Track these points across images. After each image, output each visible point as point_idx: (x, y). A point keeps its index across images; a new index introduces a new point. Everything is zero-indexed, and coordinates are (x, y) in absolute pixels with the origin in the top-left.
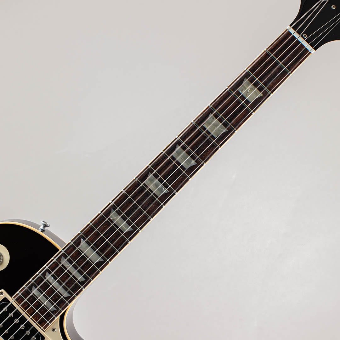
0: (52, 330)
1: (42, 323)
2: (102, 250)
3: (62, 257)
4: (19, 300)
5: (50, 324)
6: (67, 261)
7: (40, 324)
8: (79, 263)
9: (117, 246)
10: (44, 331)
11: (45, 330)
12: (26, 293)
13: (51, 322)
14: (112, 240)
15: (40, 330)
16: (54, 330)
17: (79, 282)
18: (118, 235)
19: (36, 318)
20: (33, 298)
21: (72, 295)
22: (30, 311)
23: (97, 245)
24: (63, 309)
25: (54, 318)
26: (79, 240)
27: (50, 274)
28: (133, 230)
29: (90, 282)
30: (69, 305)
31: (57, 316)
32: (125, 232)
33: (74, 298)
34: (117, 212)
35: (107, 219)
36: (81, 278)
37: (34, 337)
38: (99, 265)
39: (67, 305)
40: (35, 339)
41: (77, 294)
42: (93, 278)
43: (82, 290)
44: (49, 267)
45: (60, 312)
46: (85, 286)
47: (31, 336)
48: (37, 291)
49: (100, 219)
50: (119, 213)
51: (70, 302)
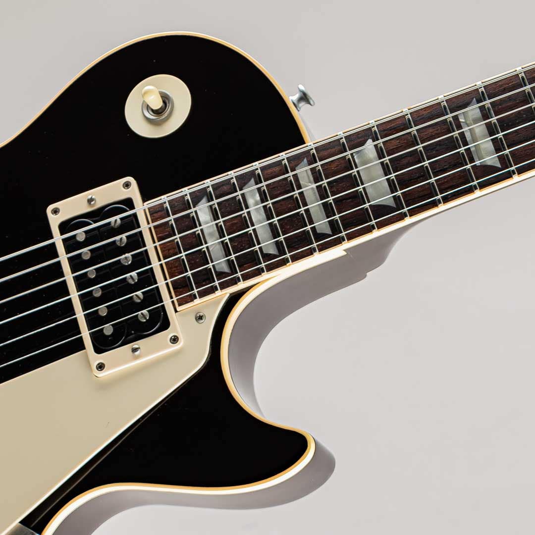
0: (196, 319)
1: (181, 288)
3: (305, 159)
4: (156, 213)
5: (198, 301)
6: (310, 173)
7: (174, 289)
8: (336, 186)
9: (443, 187)
10: (176, 311)
11: (179, 309)
12: (181, 205)
13: (202, 294)
14: (438, 169)
15: (167, 302)
16: (201, 318)
17: (313, 229)
18: (458, 161)
19: (174, 268)
20: (192, 222)
21: (282, 252)
22: (169, 250)
23: (397, 164)
24: (246, 277)
25: (213, 290)
26: (363, 139)
27: (257, 184)
28: (499, 165)
29: (339, 241)
30: (265, 275)
31: (223, 286)
32: (477, 163)
33: (284, 263)
34: (482, 108)
35: (449, 117)
36: (321, 223)
37: (145, 311)
38: (380, 210)
39: (259, 272)
40: (146, 318)
41: (295, 258)
42: (350, 237)
43: (310, 252)
44: (263, 169)
45: (235, 281)
46: (322, 248)
47: (141, 306)
48: (207, 210)
49: (435, 110)
50: (485, 114)
51: (270, 268)
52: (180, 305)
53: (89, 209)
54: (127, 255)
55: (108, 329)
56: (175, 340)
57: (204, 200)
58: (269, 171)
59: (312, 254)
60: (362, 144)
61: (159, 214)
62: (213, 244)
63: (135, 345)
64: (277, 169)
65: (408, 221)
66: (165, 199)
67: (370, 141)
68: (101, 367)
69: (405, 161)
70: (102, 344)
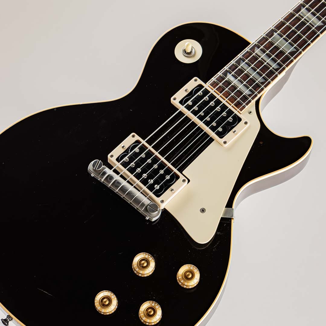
0: (249, 113)
1: (238, 105)
2: (295, 41)
3: (256, 47)
4: (214, 85)
5: (247, 107)
6: (260, 51)
7: (236, 106)
8: (273, 52)
9: (308, 38)
10: (241, 114)
11: (241, 112)
12: (221, 79)
13: (247, 104)
14: (304, 33)
15: (236, 112)
17: (273, 68)
18: (309, 28)
19: (232, 100)
20: (228, 83)
21: (266, 80)
22: (226, 94)
23: (289, 37)
24: (259, 93)
25: (250, 101)
26: (271, 33)
27: (244, 61)
28: (323, 24)
29: (284, 69)
30: (265, 89)
31: (253, 98)
32: (315, 26)
33: (269, 83)
34: (307, 9)
35: (297, 15)
36: (274, 66)
37: (230, 118)
38: (292, 54)
39: (262, 89)
40: (232, 120)
41: (272, 80)
42: (287, 66)
43: (276, 76)
44: (243, 56)
45: (256, 96)
46: (280, 73)
47: (228, 117)
48: (232, 77)
49: (291, 15)
50: (308, 10)
51: (266, 86)
52: (241, 111)
53: (187, 93)
54: (212, 102)
55: (220, 129)
56: (246, 123)
57: (228, 74)
58: (246, 55)
59: (277, 76)
60: (273, 35)
61: (215, 84)
62: (240, 87)
63: (233, 130)
64: (248, 54)
65: (295, 61)
66: (214, 79)
67: (275, 33)
68: (225, 143)
69: (291, 35)
70: (221, 135)
